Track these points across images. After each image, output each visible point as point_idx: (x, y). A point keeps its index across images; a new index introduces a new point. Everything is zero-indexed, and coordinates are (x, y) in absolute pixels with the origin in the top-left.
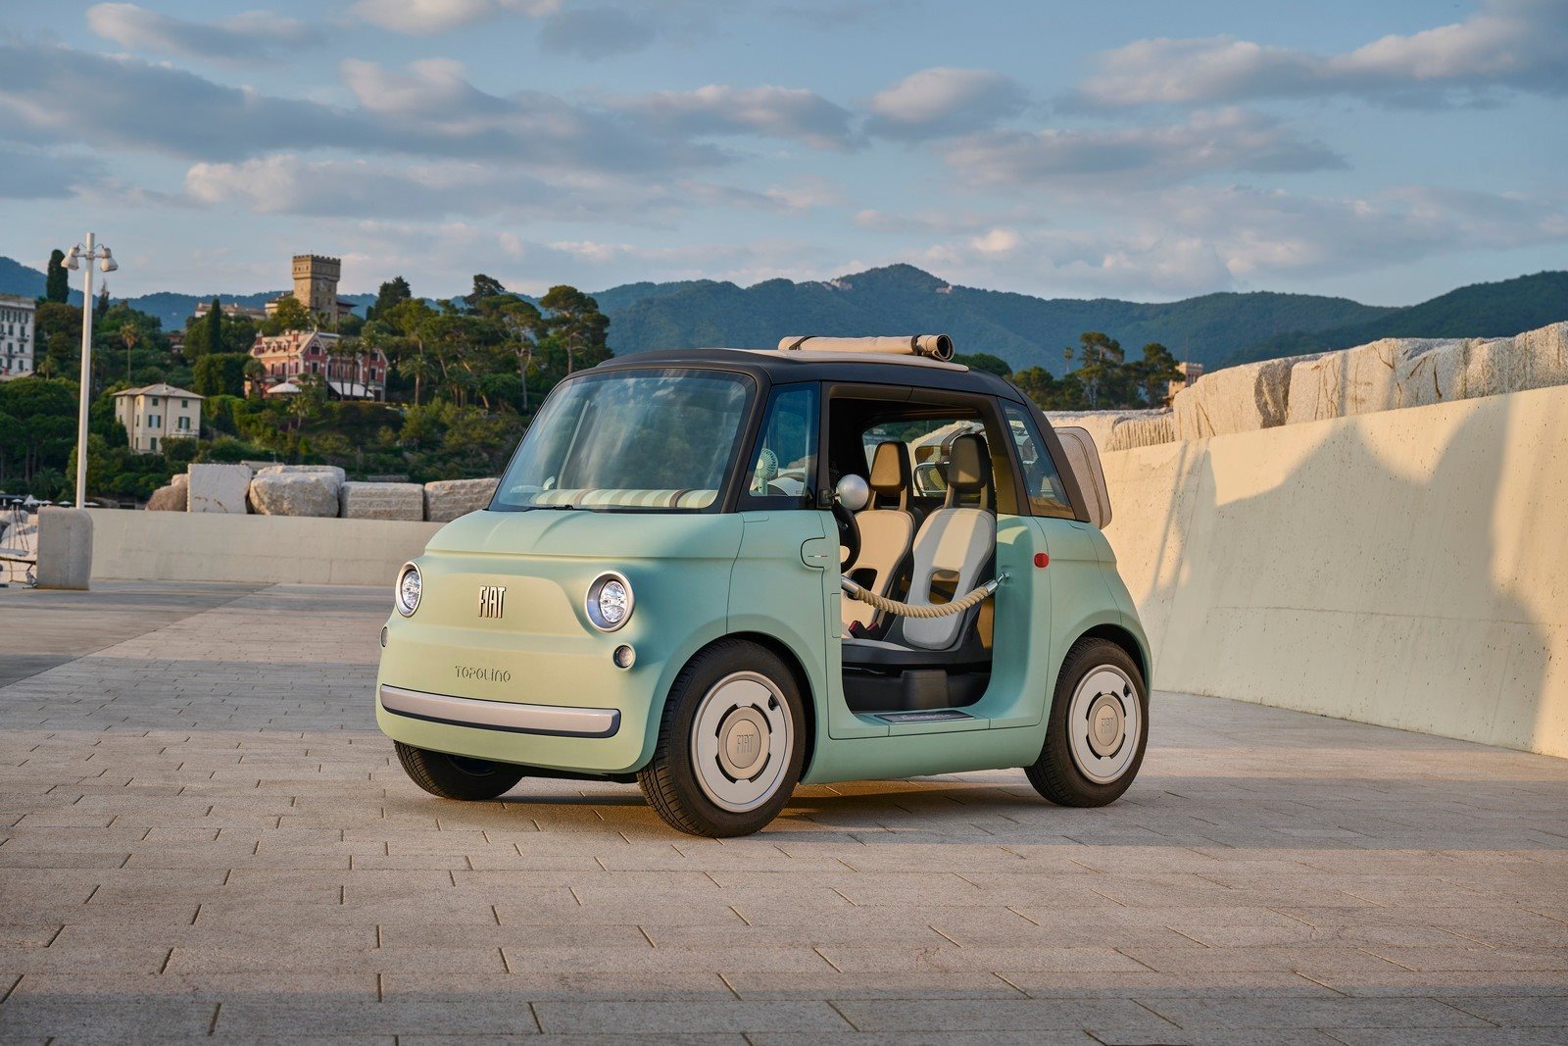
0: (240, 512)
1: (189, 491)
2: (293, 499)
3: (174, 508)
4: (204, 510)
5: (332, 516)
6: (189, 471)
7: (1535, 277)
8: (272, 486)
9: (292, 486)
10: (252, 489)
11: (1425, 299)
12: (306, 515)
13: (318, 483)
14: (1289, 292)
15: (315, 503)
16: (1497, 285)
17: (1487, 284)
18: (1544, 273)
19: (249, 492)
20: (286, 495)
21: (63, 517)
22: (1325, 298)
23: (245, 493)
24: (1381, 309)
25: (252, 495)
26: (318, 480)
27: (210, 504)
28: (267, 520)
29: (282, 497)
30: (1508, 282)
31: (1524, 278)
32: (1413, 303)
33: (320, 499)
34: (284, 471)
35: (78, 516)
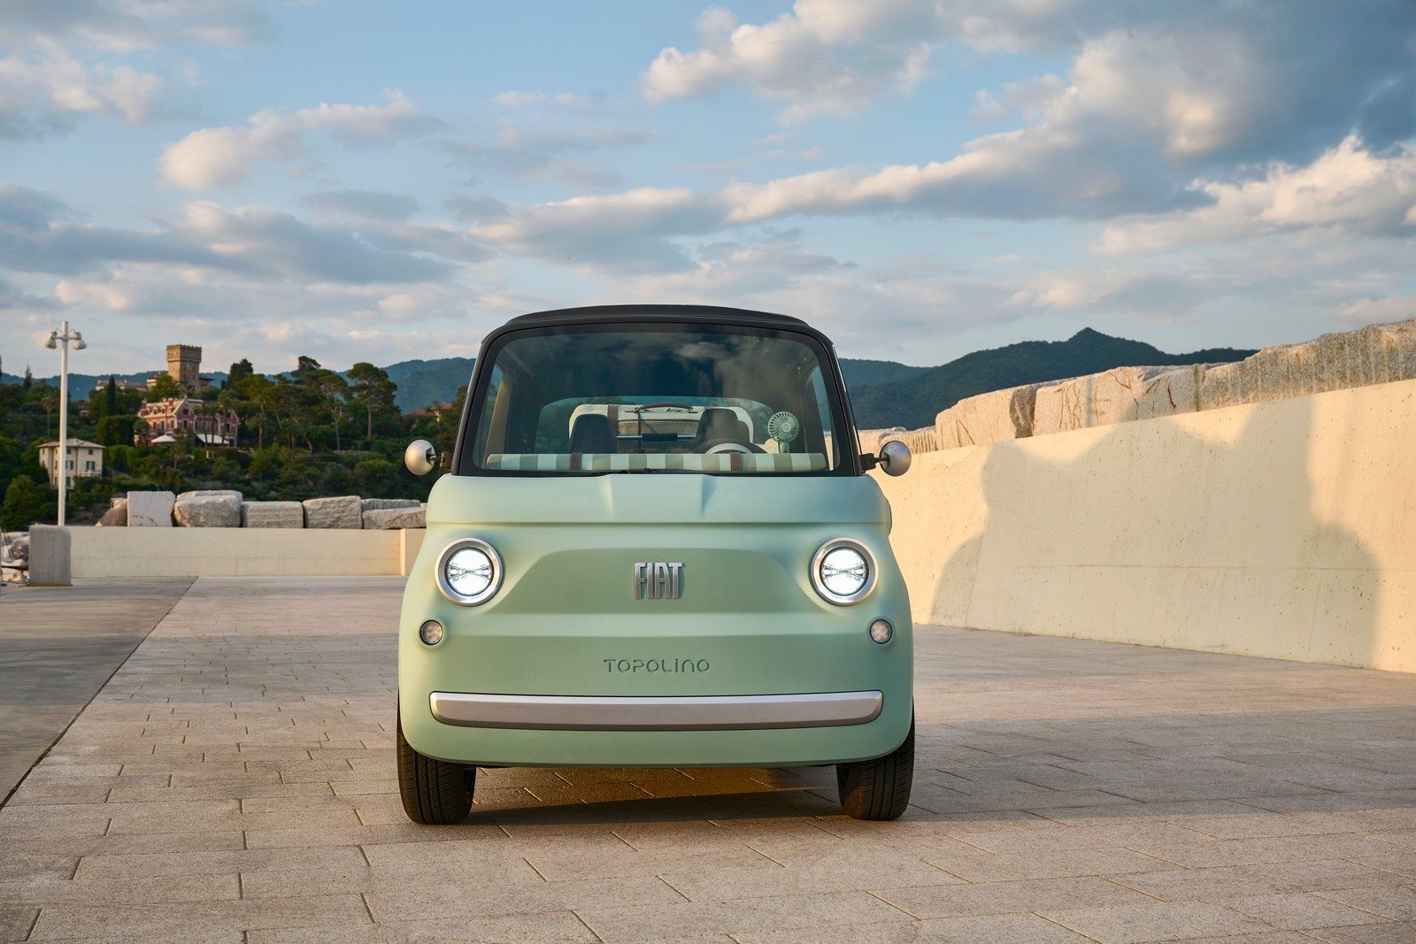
0: (167, 526)
1: (128, 511)
2: (207, 515)
3: (118, 524)
4: (140, 525)
5: (236, 526)
6: (128, 497)
7: (1018, 346)
8: (191, 506)
9: (205, 506)
10: (176, 509)
11: (947, 361)
12: (216, 526)
13: (225, 503)
14: (857, 359)
15: (223, 517)
16: (994, 351)
17: (987, 350)
18: (1024, 342)
19: (173, 511)
20: (202, 512)
21: (49, 532)
22: (881, 362)
23: (171, 512)
24: (918, 369)
25: (176, 513)
26: (225, 501)
27: (145, 521)
28: (188, 531)
29: (199, 514)
30: (1001, 349)
31: (1011, 346)
32: (940, 365)
33: (227, 514)
34: (197, 495)
35: (60, 532)
